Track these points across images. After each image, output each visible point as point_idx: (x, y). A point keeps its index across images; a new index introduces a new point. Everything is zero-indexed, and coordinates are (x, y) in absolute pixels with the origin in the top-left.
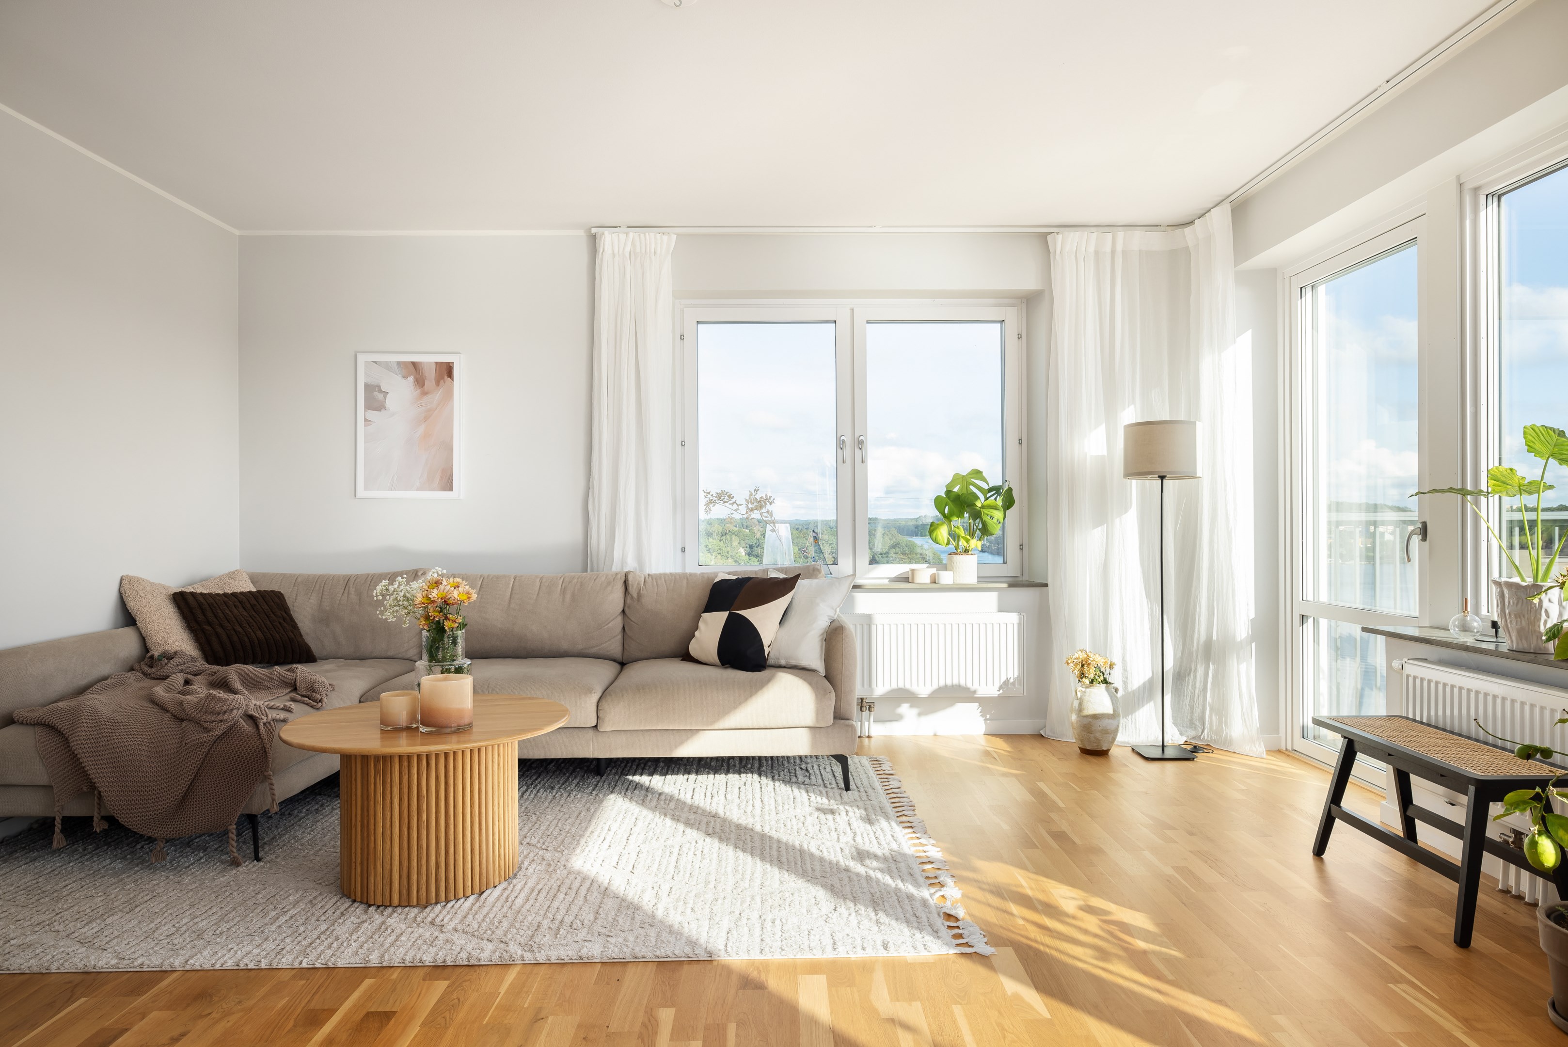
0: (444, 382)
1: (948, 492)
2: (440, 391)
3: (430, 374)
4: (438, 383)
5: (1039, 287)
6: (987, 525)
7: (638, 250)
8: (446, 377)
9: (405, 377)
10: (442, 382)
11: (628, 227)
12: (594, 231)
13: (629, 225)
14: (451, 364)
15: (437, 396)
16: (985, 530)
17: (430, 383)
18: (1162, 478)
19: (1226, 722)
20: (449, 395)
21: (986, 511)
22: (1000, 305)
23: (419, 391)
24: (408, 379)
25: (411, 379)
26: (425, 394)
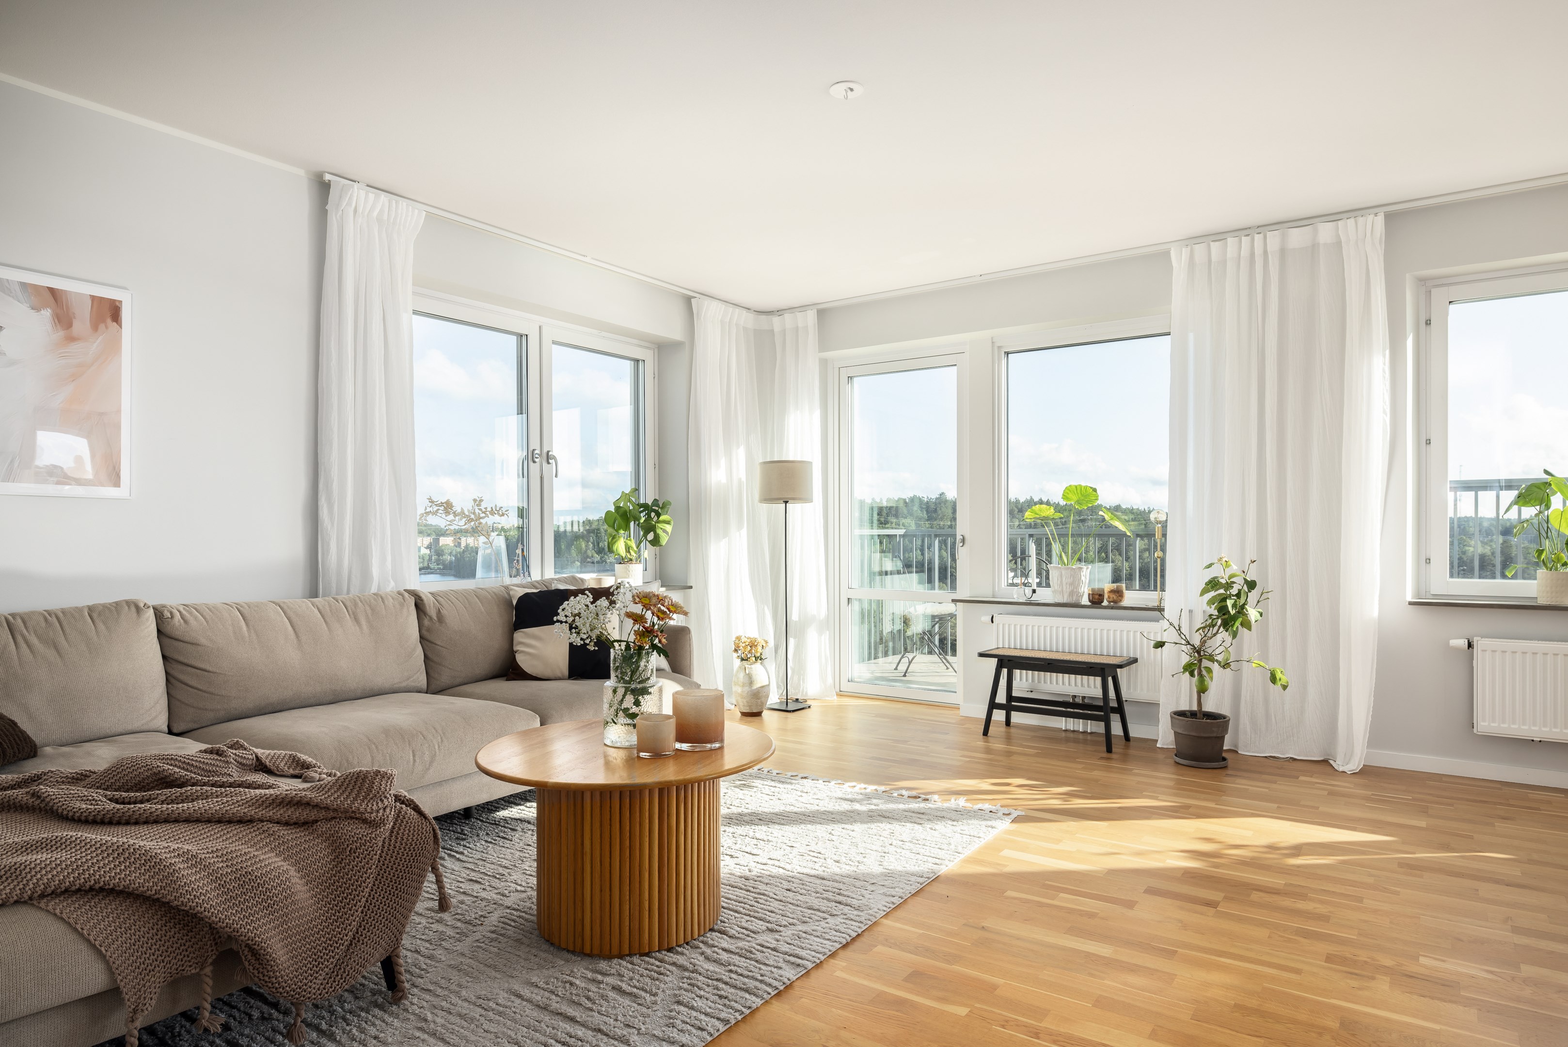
0: (107, 327)
1: (618, 508)
2: (98, 341)
3: (83, 314)
4: (95, 327)
5: (683, 340)
6: (659, 537)
7: (385, 217)
8: (109, 321)
9: (36, 308)
10: (102, 326)
11: (368, 186)
12: (327, 177)
13: (370, 184)
14: (117, 304)
15: (95, 345)
16: (655, 542)
17: (82, 325)
18: (786, 502)
19: (803, 679)
20: (115, 346)
21: (660, 525)
22: (640, 346)
23: (61, 333)
24: (42, 312)
25: (47, 313)
26: (71, 339)
